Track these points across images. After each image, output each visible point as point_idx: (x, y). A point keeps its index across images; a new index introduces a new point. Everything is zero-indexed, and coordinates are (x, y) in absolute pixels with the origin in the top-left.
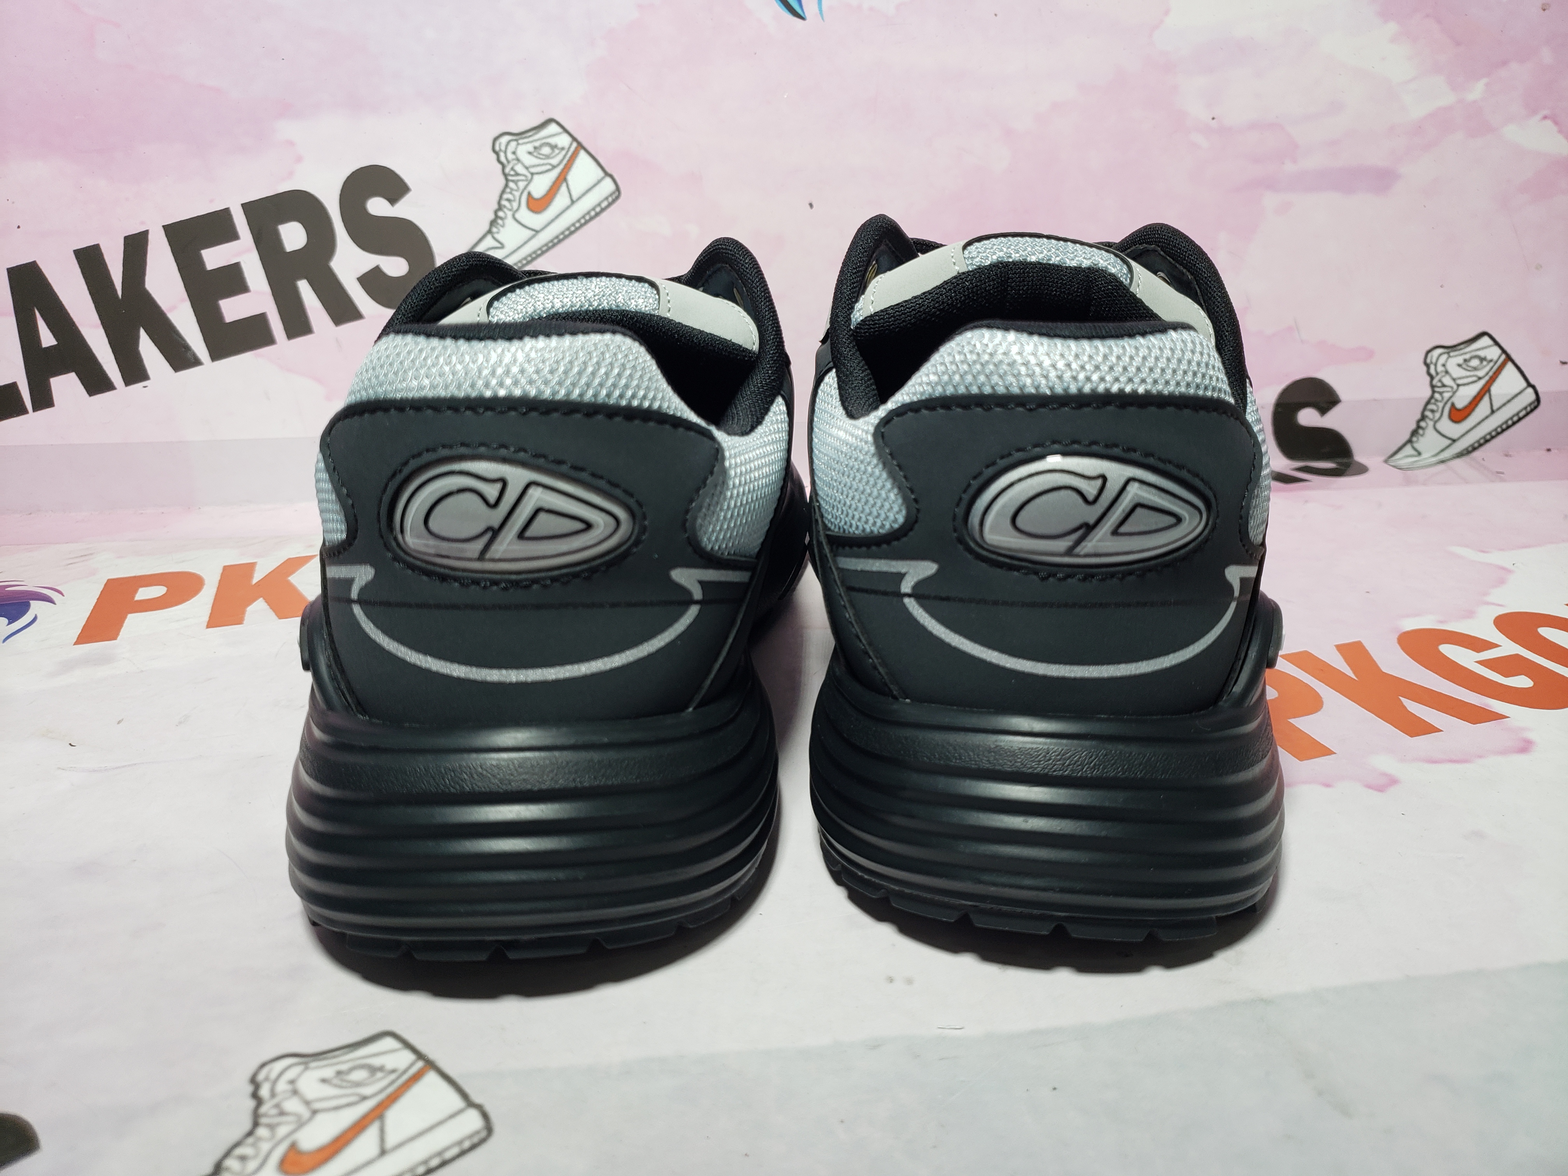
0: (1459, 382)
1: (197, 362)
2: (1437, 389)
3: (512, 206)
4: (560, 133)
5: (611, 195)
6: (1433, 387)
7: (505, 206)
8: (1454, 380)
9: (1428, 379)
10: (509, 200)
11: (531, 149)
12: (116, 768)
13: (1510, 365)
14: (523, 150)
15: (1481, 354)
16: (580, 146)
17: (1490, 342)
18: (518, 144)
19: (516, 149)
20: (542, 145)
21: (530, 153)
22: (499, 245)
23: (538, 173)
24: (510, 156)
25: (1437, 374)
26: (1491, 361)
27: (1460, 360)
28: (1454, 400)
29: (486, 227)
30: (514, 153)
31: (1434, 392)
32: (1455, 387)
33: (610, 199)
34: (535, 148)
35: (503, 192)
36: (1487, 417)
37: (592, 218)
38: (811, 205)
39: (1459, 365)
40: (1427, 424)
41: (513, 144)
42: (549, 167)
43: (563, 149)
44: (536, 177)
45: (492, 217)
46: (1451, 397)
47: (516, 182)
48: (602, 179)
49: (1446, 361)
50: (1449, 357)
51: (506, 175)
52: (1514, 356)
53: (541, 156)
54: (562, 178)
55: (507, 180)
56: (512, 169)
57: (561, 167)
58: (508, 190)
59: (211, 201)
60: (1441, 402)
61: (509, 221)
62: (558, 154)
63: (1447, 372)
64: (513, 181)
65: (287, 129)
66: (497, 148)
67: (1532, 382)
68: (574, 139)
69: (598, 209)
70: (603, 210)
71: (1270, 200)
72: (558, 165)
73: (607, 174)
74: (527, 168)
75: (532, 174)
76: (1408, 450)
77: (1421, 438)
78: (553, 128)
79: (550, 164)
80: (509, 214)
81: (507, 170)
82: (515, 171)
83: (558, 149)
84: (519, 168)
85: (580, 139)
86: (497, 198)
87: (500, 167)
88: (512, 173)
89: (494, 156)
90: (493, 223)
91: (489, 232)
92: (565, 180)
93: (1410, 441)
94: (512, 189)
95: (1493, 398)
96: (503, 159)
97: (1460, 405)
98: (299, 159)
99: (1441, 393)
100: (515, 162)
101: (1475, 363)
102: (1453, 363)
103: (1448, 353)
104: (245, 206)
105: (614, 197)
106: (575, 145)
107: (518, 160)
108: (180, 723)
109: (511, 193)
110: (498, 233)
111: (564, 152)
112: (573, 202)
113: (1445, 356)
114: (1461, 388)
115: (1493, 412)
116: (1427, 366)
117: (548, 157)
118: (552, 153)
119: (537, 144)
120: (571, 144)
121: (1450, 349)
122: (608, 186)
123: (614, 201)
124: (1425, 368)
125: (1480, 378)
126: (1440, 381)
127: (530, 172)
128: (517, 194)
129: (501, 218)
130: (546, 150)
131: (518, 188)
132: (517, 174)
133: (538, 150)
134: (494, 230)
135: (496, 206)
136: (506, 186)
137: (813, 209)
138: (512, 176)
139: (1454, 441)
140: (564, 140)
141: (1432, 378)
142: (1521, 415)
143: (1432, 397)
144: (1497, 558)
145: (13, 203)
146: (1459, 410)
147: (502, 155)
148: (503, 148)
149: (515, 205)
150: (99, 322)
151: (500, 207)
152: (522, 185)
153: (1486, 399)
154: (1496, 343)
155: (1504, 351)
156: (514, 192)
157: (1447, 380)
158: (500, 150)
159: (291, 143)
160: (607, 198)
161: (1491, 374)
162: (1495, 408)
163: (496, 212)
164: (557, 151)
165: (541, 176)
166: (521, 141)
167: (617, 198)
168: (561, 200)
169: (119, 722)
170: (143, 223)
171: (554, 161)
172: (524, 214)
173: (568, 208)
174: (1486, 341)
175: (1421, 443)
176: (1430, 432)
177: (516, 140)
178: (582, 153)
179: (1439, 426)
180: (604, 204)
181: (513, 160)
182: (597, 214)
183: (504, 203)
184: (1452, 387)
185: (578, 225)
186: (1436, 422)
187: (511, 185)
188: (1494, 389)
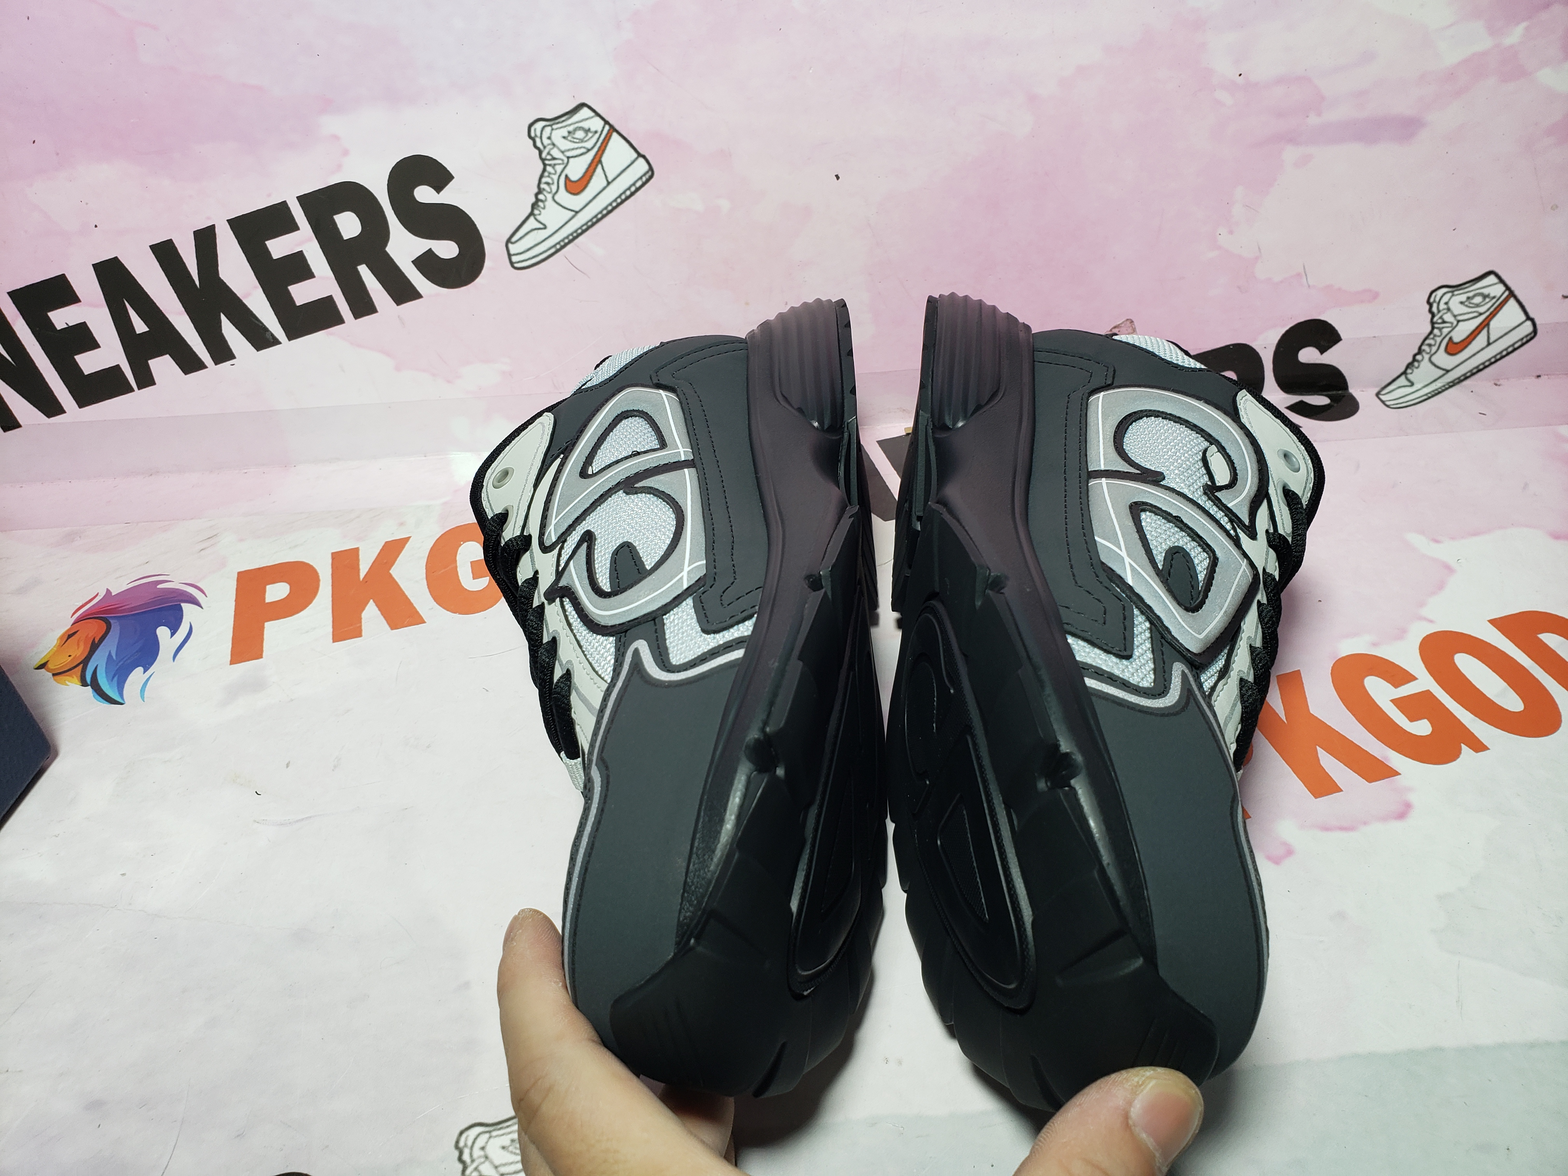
0: (1459, 318)
1: (276, 342)
2: (1436, 326)
3: (551, 189)
4: (592, 117)
5: (645, 175)
6: (1433, 323)
7: (544, 189)
8: (1455, 316)
9: (1430, 316)
10: (548, 184)
11: (566, 134)
12: (297, 821)
13: (1512, 301)
14: (558, 135)
15: (1486, 291)
16: (613, 129)
17: (1495, 280)
18: (552, 129)
19: (551, 134)
20: (575, 130)
21: (564, 137)
22: (542, 226)
23: (572, 157)
24: (546, 142)
25: (1439, 311)
26: (1494, 297)
27: (1463, 298)
28: (1452, 334)
29: (529, 210)
30: (549, 138)
31: (1433, 328)
32: (1455, 323)
33: (644, 179)
34: (569, 132)
35: (542, 176)
36: (1482, 349)
37: (627, 198)
38: (837, 177)
39: (1462, 303)
40: (1423, 357)
41: (548, 129)
42: (583, 150)
43: (596, 132)
44: (571, 160)
45: (533, 200)
46: (1450, 332)
47: (553, 166)
48: (636, 159)
49: (1450, 299)
50: (1453, 295)
51: (543, 160)
52: (1517, 293)
53: (575, 140)
54: (597, 161)
55: (545, 165)
56: (549, 153)
57: (596, 149)
58: (546, 174)
59: (269, 195)
60: (1439, 336)
61: (549, 203)
62: (591, 137)
63: (1449, 309)
64: (550, 165)
65: (331, 124)
66: (533, 134)
67: (1532, 315)
68: (606, 122)
69: (633, 189)
70: (637, 190)
71: (1290, 154)
72: (593, 148)
73: (640, 155)
74: (563, 152)
75: (568, 158)
76: (1402, 381)
77: (1415, 370)
78: (585, 113)
79: (584, 148)
80: (549, 196)
81: (544, 155)
82: (551, 155)
83: (591, 132)
84: (555, 153)
85: (611, 122)
86: (537, 182)
87: (537, 152)
88: (549, 157)
89: (531, 142)
90: (534, 206)
91: (532, 214)
92: (600, 162)
93: (1404, 373)
94: (550, 173)
95: (1491, 332)
96: (539, 144)
97: (1457, 339)
98: (346, 153)
99: (1440, 329)
100: (551, 147)
101: (1478, 300)
102: (1456, 303)
103: (1452, 292)
104: (299, 198)
105: (647, 176)
106: (607, 127)
107: (554, 145)
108: (335, 767)
109: (549, 176)
110: (540, 214)
111: (597, 135)
112: (609, 183)
113: (1450, 294)
114: (1461, 324)
115: (1489, 344)
116: (1430, 305)
117: (582, 141)
118: (585, 137)
119: (571, 128)
120: (604, 127)
121: (1454, 288)
122: (641, 167)
123: (648, 181)
124: (1427, 307)
125: (1481, 314)
126: (1441, 318)
127: (565, 156)
128: (555, 177)
129: (542, 201)
130: (580, 134)
131: (556, 172)
132: (554, 159)
133: (571, 135)
134: (536, 212)
135: (536, 190)
136: (544, 170)
137: (839, 180)
138: (549, 160)
139: (1448, 371)
140: (596, 124)
141: (1433, 315)
142: (1516, 346)
143: (1431, 333)
144: (1445, 551)
145: (87, 204)
146: (1457, 344)
147: (538, 141)
148: (538, 134)
149: (554, 188)
150: (183, 309)
151: (540, 191)
152: (559, 168)
153: (1485, 332)
154: (1501, 281)
155: (1508, 288)
156: (553, 176)
157: (1448, 317)
158: (536, 136)
159: (336, 138)
160: (641, 178)
161: (1492, 309)
162: (1492, 340)
163: (536, 195)
164: (590, 135)
165: (576, 159)
166: (555, 127)
167: (651, 177)
168: (598, 181)
169: (288, 766)
170: (208, 218)
171: (589, 145)
172: (563, 196)
173: (604, 188)
174: (1492, 279)
175: (1416, 375)
176: (1425, 364)
177: (551, 126)
178: (615, 135)
179: (1434, 359)
180: (639, 184)
181: (549, 145)
182: (632, 194)
183: (543, 186)
184: (1452, 323)
185: (614, 204)
186: (1432, 356)
187: (549, 169)
188: (1493, 324)
